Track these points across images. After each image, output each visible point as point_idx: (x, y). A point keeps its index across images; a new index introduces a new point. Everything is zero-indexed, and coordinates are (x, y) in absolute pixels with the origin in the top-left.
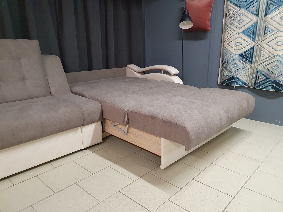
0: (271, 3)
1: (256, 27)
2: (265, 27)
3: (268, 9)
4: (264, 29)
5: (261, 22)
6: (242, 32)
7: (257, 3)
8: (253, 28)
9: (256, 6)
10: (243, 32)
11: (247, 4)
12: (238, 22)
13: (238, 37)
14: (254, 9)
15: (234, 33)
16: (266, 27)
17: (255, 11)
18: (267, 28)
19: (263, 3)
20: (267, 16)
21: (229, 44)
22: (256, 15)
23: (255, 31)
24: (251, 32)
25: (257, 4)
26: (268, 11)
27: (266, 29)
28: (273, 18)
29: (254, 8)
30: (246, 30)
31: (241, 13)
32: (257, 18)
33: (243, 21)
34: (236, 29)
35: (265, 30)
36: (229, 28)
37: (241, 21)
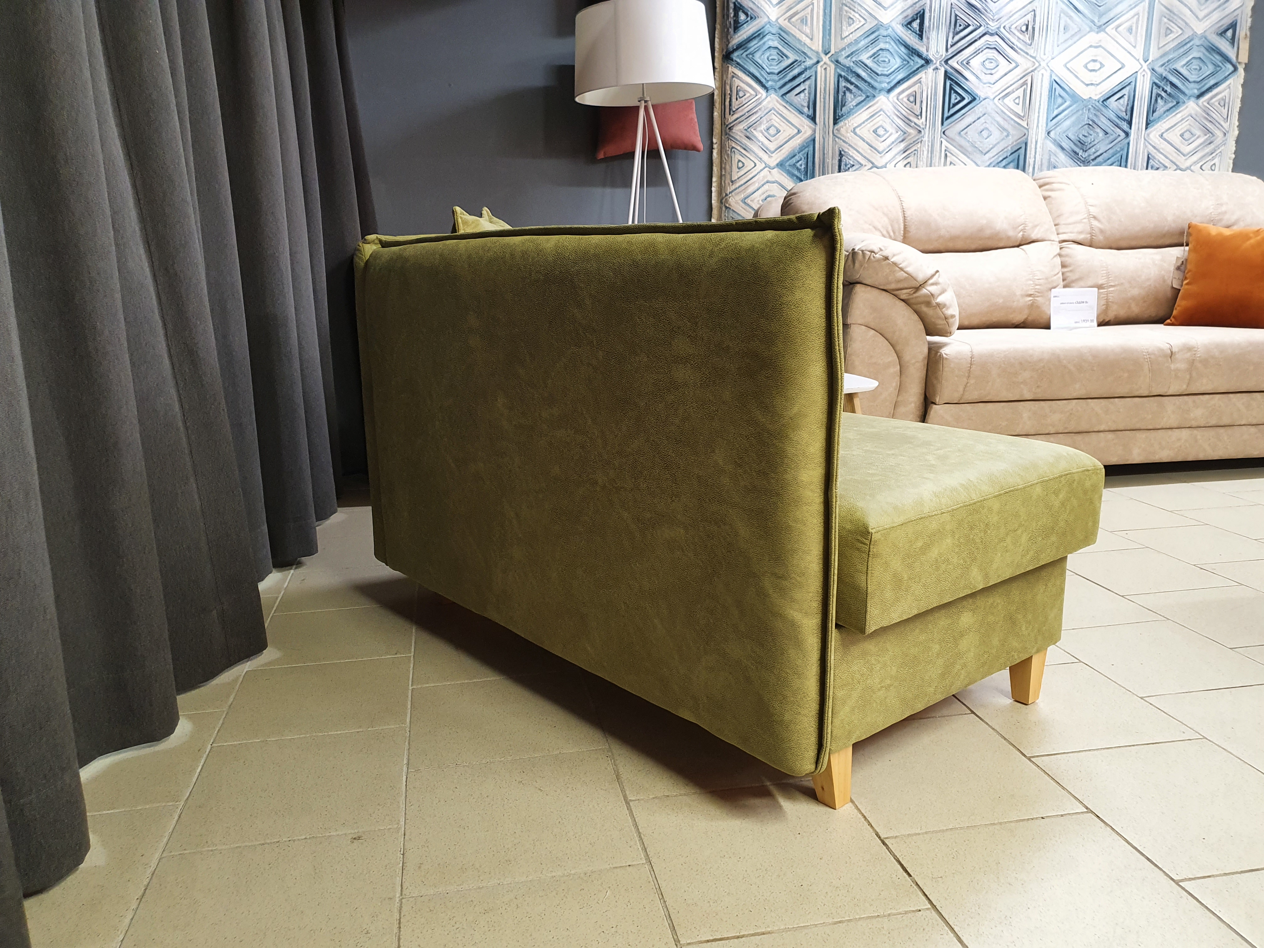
0: (848, 89)
1: (812, 151)
2: (837, 153)
3: (842, 102)
4: (837, 158)
5: (826, 140)
6: (777, 165)
7: (807, 83)
8: (805, 155)
9: (806, 92)
10: (781, 165)
11: (782, 82)
12: (766, 134)
13: (770, 179)
14: (803, 100)
15: (760, 166)
16: (841, 155)
17: (806, 104)
18: (844, 158)
19: (825, 84)
20: (841, 124)
21: (748, 201)
22: (808, 116)
23: (810, 164)
24: (801, 165)
25: (810, 87)
26: (841, 110)
27: (841, 158)
28: (857, 130)
29: (802, 95)
30: (788, 161)
31: (770, 106)
32: (813, 126)
33: (778, 131)
34: (761, 154)
35: (840, 161)
36: (745, 149)
37: (772, 131)
